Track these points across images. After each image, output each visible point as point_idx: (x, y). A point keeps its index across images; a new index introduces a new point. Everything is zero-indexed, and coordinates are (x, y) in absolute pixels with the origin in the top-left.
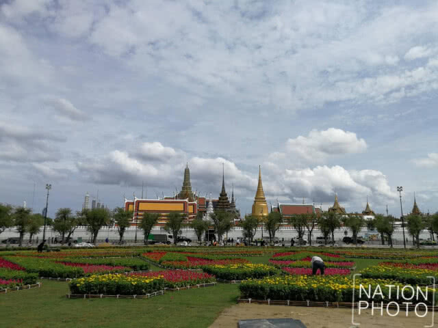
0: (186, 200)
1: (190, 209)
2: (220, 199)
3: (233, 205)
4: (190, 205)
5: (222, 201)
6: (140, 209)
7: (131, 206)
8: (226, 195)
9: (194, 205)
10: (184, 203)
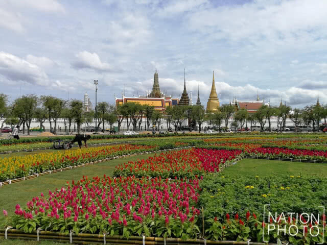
0: (163, 98)
1: (167, 105)
2: (182, 98)
4: (166, 102)
5: (184, 99)
7: (120, 103)
8: (187, 95)
9: (169, 102)
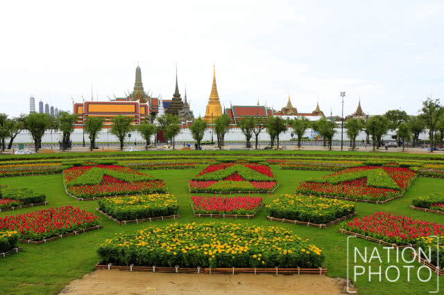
0: (138, 101)
1: (142, 111)
2: (173, 100)
3: (186, 106)
4: (141, 106)
5: (175, 101)
6: (89, 111)
7: (80, 108)
8: (180, 95)
9: (145, 106)
10: (136, 104)
